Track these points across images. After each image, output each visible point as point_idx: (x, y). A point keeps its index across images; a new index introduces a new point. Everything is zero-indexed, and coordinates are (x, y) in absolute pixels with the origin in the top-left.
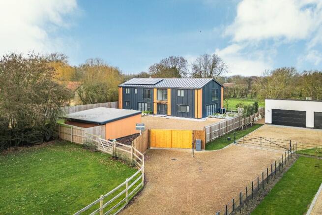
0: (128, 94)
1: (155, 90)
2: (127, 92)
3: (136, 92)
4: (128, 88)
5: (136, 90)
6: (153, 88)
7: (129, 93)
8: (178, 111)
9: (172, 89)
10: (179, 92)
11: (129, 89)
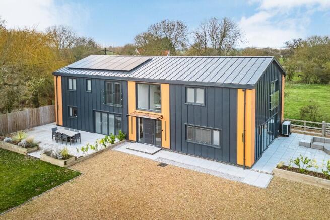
0: (72, 91)
1: (131, 85)
2: (70, 87)
3: (89, 88)
4: (73, 77)
5: (89, 82)
6: (125, 81)
7: (75, 88)
8: (189, 140)
9: (173, 85)
10: (191, 91)
11: (74, 80)
